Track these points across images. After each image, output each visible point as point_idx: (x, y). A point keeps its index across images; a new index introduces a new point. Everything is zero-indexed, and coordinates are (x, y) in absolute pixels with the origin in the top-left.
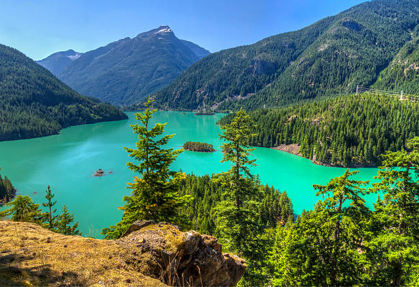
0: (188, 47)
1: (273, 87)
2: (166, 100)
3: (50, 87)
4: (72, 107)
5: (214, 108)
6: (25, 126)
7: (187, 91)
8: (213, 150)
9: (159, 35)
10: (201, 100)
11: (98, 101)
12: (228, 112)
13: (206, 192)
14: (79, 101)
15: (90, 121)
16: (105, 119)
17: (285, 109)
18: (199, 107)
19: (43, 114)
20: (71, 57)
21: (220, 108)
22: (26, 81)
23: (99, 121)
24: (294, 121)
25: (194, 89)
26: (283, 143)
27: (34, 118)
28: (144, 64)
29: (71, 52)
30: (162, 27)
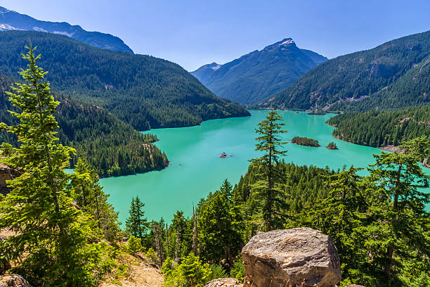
0: (307, 55)
1: (389, 89)
2: (283, 102)
3: (197, 91)
4: (211, 106)
5: (326, 108)
6: (179, 119)
7: (302, 94)
8: (318, 146)
9: (282, 46)
10: (314, 102)
11: (230, 102)
12: (339, 113)
13: (302, 179)
14: (216, 101)
15: (223, 116)
16: (233, 115)
17: (400, 111)
18: (311, 107)
19: (191, 110)
20: (214, 68)
21: (331, 109)
22: (182, 87)
23: (229, 116)
24: (406, 124)
25: (308, 92)
26: (391, 144)
27: (185, 113)
28: (267, 71)
29: (214, 64)
30: (285, 40)
